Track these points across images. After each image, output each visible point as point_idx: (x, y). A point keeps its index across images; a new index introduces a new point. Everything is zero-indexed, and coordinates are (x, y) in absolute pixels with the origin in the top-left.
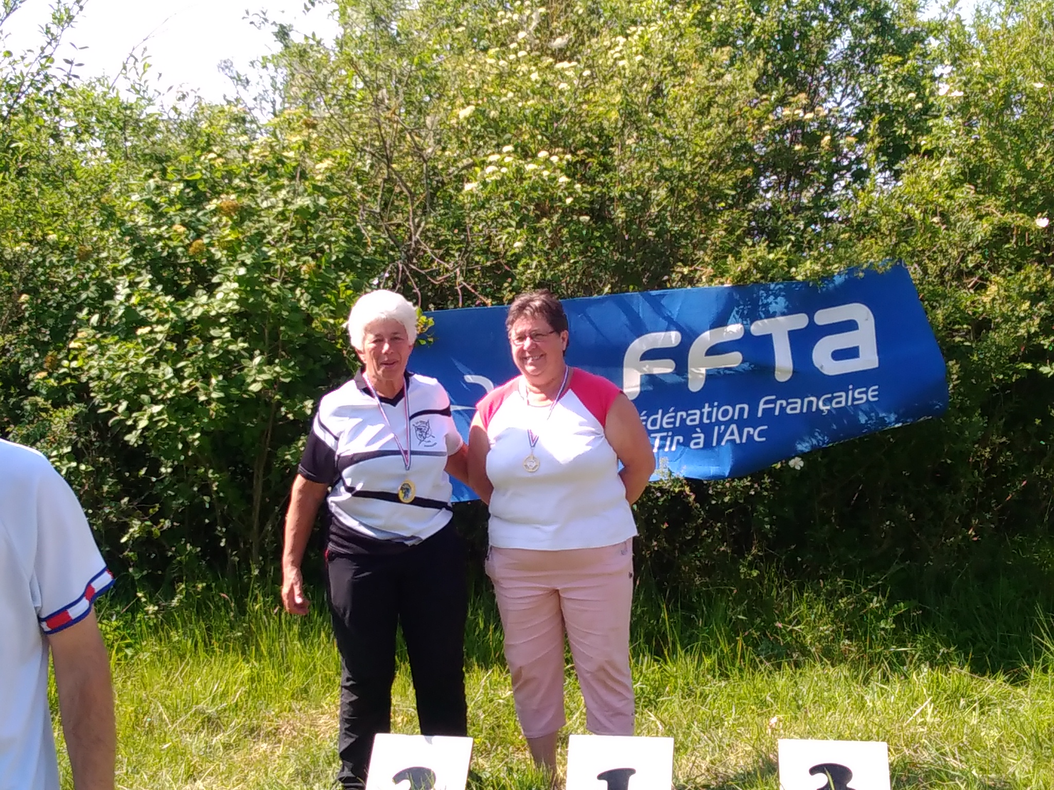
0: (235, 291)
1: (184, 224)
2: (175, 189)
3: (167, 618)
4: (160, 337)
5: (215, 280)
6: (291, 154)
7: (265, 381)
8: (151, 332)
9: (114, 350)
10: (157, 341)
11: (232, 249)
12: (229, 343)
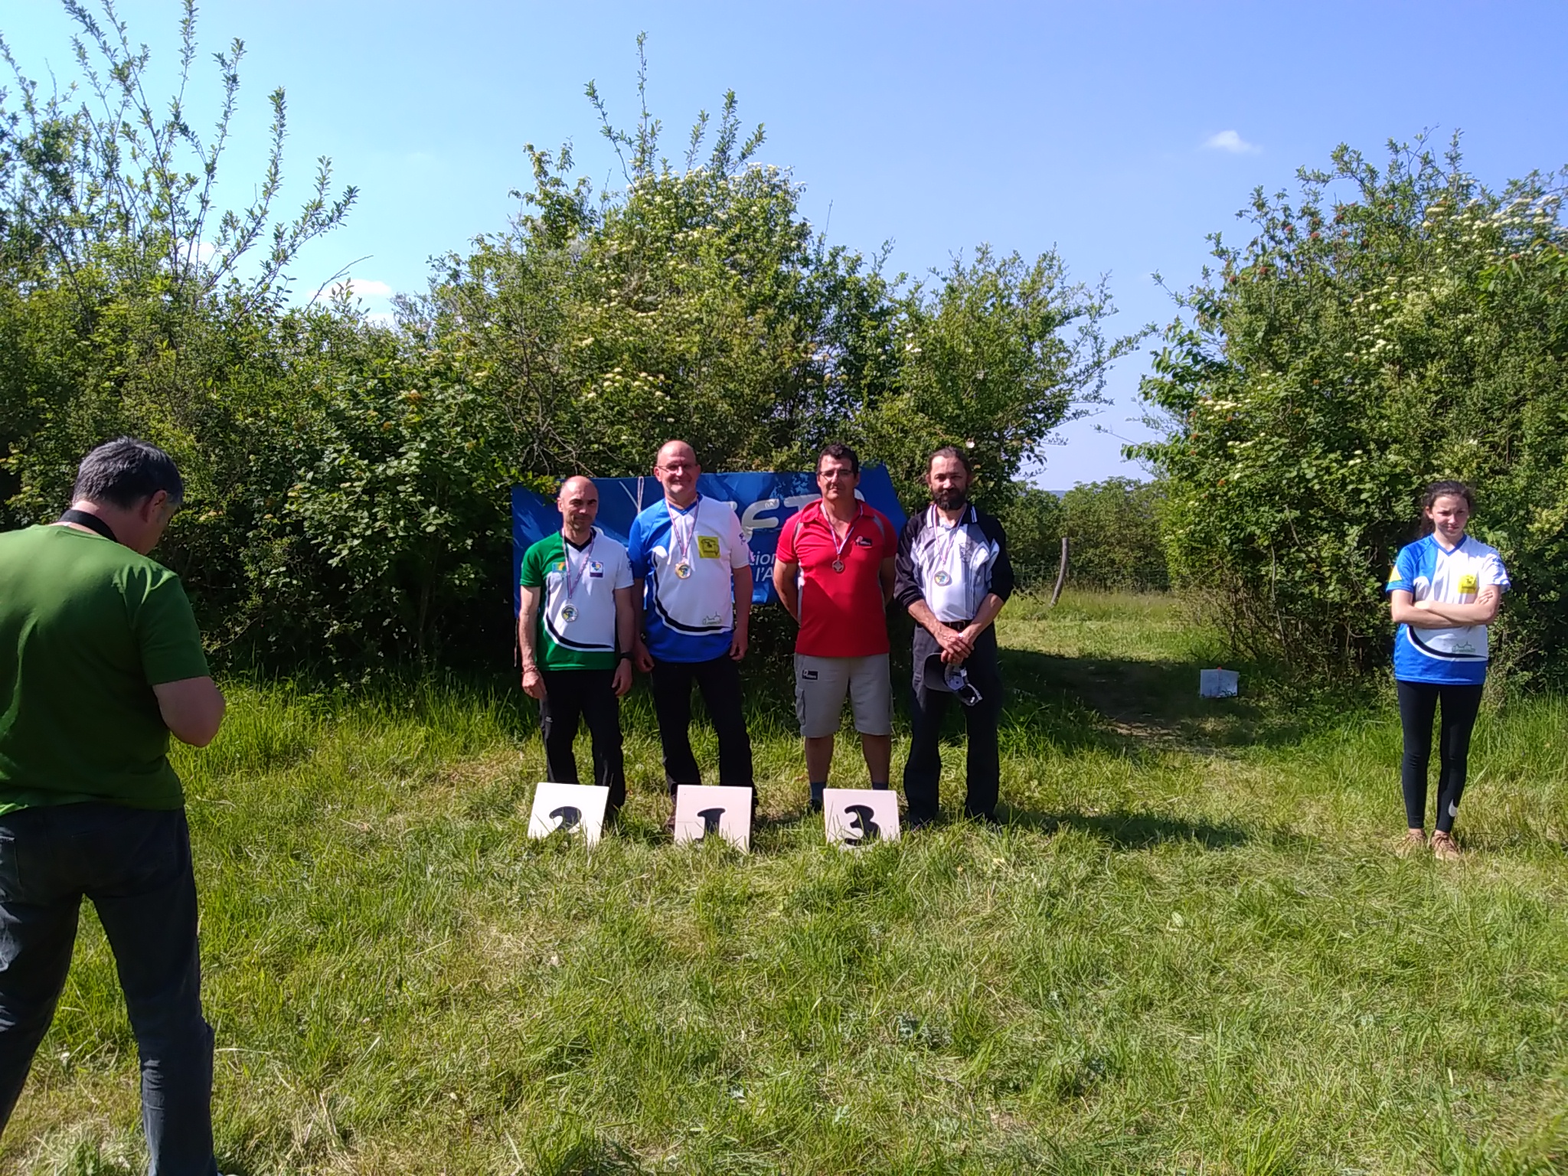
0: (417, 458)
1: (375, 409)
2: (371, 384)
3: (357, 694)
4: (358, 490)
5: (402, 450)
6: (457, 364)
7: (437, 525)
8: (351, 486)
9: (324, 498)
10: (356, 493)
11: (416, 430)
12: (410, 496)
